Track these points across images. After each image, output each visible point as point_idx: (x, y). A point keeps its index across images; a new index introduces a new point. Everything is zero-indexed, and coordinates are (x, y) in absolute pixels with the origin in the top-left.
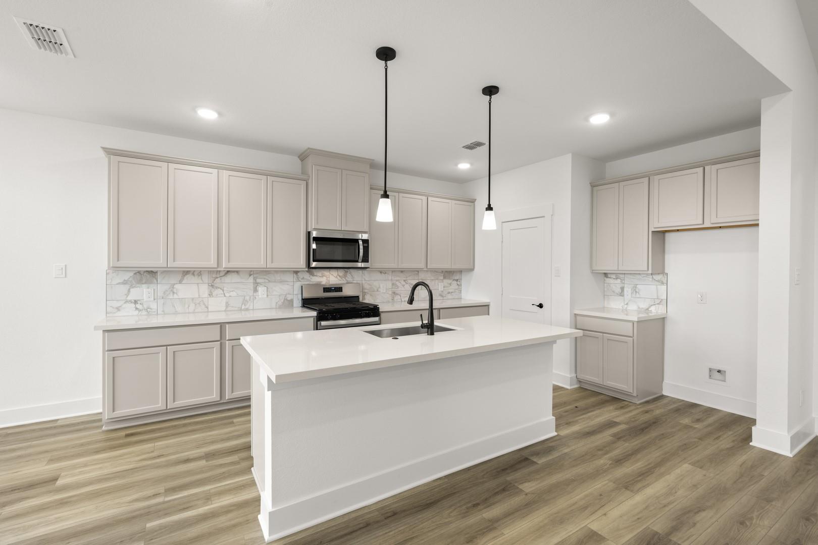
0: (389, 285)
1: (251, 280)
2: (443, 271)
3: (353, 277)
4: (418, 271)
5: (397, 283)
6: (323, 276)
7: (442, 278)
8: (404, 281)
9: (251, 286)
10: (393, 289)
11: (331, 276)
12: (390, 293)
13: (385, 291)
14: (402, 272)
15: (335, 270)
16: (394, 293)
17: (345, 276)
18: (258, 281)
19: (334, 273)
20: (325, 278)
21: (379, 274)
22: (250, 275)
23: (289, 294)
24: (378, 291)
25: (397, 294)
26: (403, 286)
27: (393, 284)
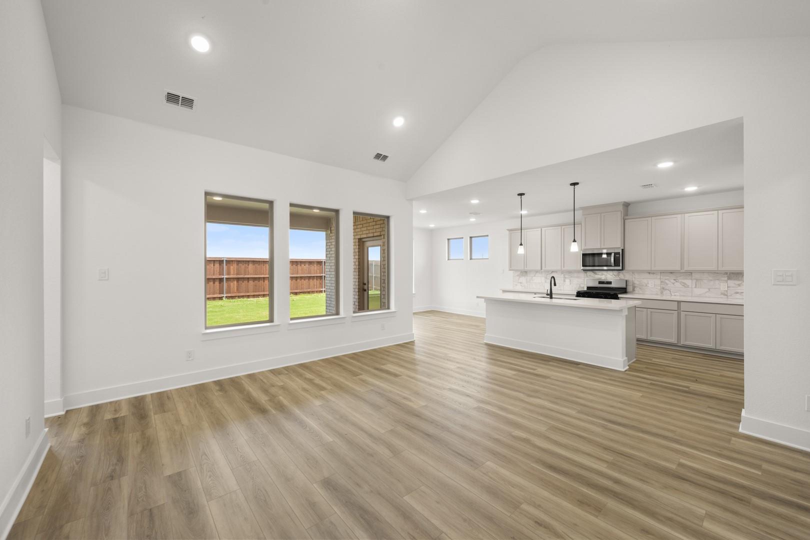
0: (658, 282)
1: (562, 276)
2: (727, 273)
3: (624, 276)
4: (692, 273)
5: (667, 281)
6: (602, 275)
7: (726, 279)
8: (674, 280)
9: (563, 279)
10: (661, 286)
11: (608, 275)
12: (660, 288)
13: (653, 286)
14: (671, 273)
15: (611, 271)
16: (663, 288)
17: (618, 275)
18: (566, 276)
19: (611, 273)
20: (604, 276)
21: (647, 275)
22: (562, 273)
23: (582, 284)
24: (646, 286)
25: (666, 289)
26: (673, 284)
27: (661, 282)
